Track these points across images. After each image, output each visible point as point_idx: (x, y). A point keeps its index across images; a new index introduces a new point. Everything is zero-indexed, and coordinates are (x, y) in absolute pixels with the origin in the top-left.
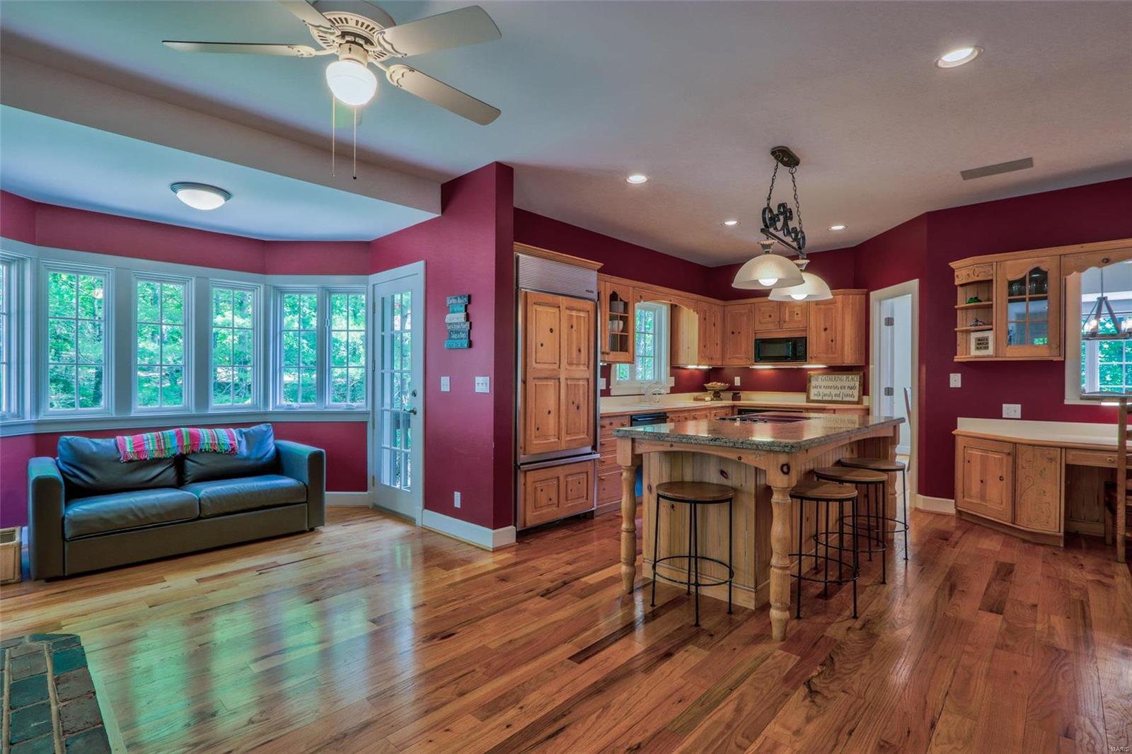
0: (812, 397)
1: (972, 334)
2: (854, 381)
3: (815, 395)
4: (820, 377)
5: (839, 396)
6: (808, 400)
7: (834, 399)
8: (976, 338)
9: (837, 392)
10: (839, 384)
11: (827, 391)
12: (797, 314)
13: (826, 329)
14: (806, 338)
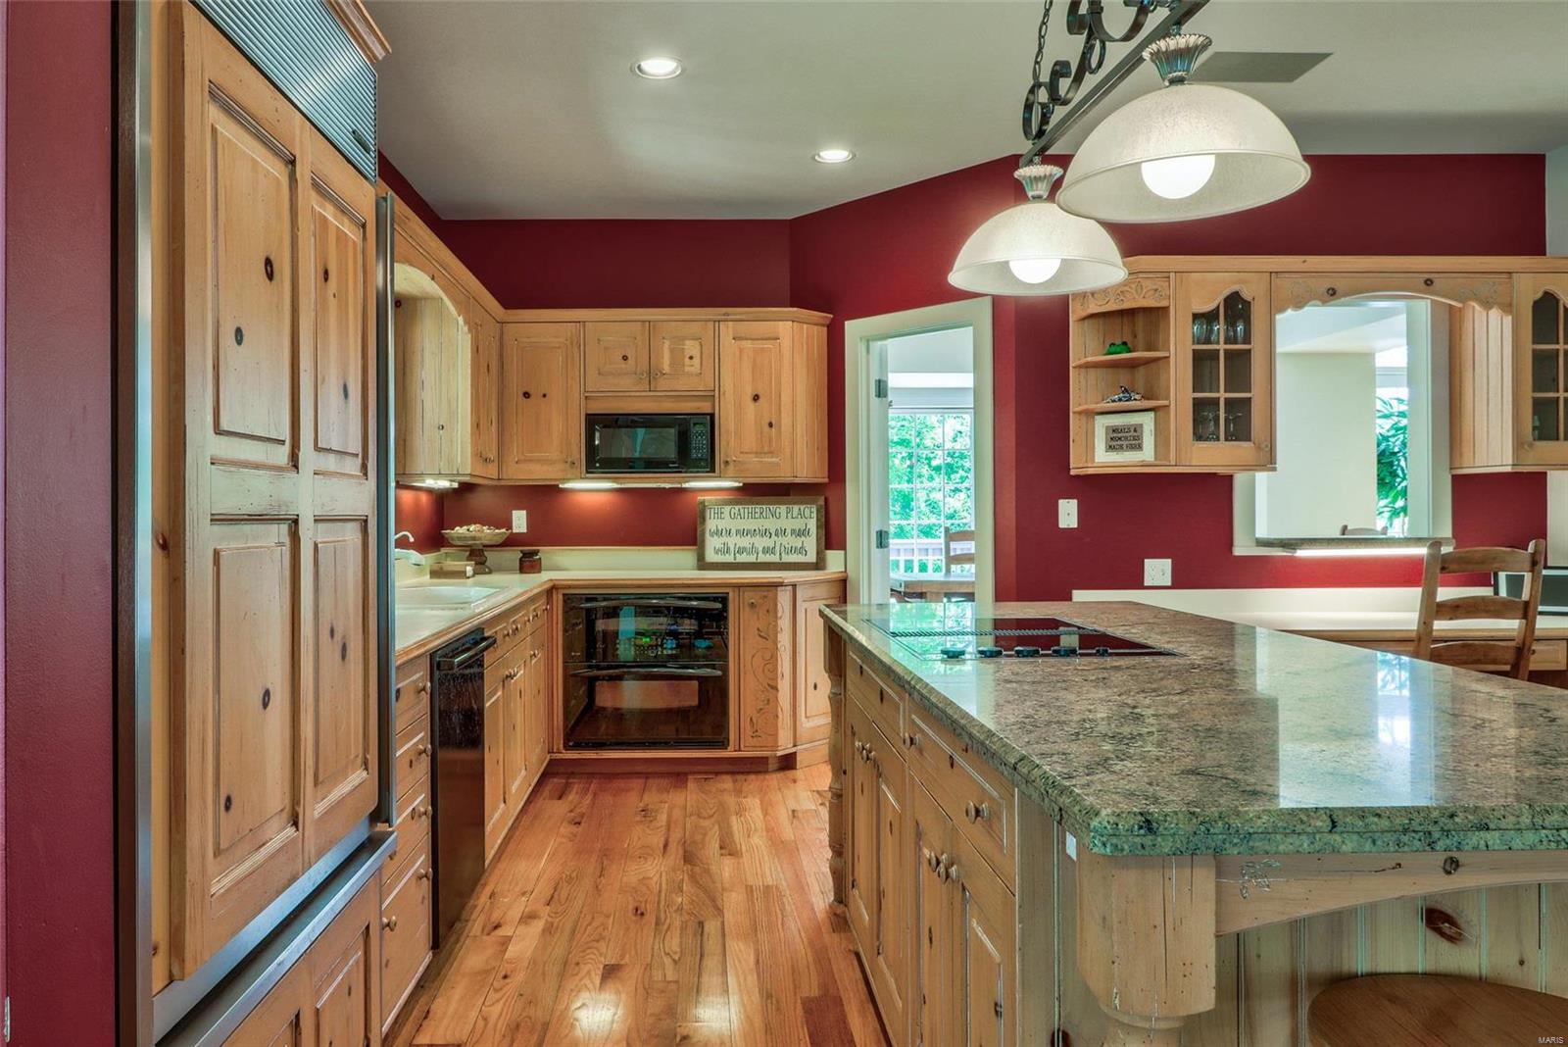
0: (711, 557)
1: (1097, 417)
2: (804, 518)
3: (717, 551)
4: (727, 509)
5: (772, 551)
6: (702, 564)
7: (763, 558)
8: (1107, 428)
9: (768, 542)
10: (770, 524)
11: (745, 542)
12: (691, 358)
13: (756, 398)
14: (712, 415)
